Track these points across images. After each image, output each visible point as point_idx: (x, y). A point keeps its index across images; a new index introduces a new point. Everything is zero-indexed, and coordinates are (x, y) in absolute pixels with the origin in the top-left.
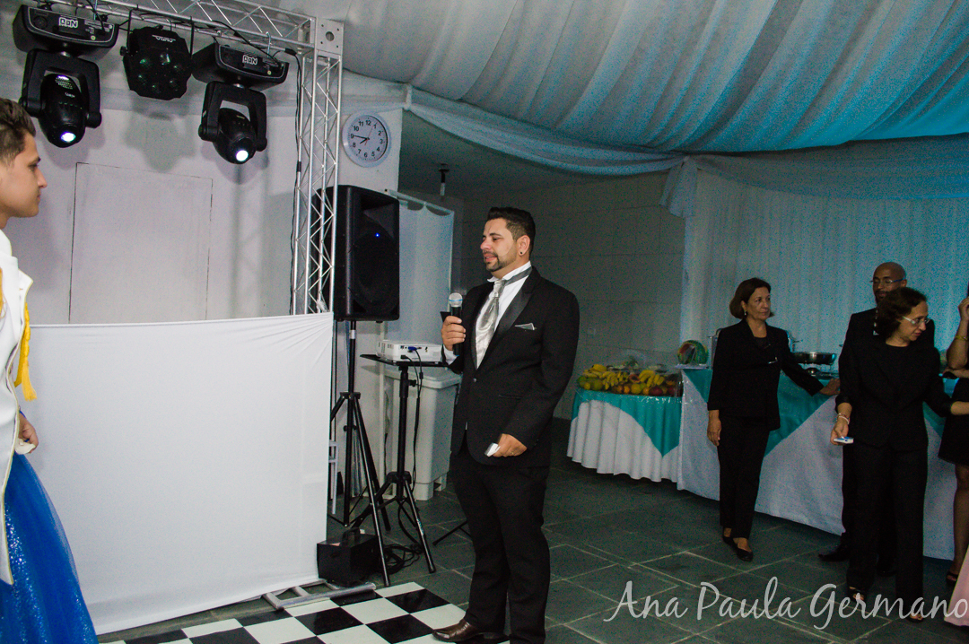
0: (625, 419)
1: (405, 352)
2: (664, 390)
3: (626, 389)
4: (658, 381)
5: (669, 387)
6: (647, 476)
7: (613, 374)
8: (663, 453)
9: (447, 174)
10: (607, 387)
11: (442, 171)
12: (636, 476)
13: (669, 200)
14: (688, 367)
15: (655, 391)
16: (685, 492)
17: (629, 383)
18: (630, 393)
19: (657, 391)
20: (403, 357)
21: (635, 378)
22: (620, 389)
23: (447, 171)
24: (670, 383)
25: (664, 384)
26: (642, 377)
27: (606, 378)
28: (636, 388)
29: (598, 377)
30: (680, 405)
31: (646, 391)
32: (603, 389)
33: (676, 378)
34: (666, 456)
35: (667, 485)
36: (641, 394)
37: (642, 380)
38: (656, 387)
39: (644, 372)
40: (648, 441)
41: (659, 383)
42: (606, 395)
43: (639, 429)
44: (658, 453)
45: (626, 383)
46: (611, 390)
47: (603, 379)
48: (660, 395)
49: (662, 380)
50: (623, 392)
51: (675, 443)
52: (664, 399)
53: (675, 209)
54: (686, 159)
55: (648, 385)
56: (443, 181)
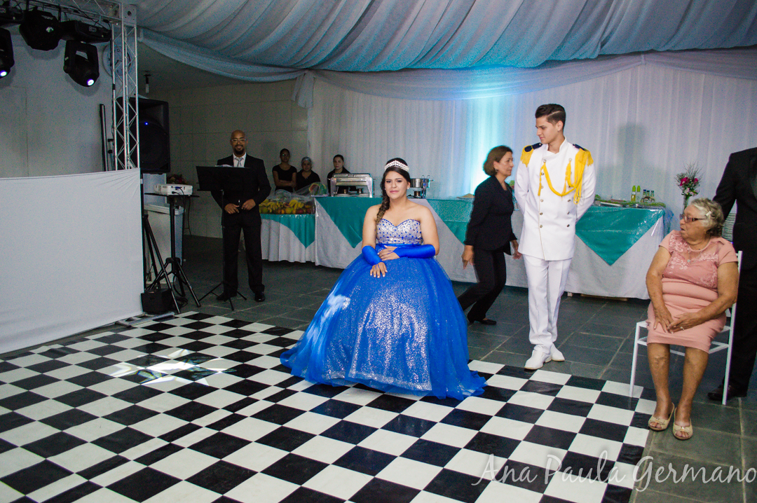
0: (283, 228)
1: (174, 190)
2: (305, 211)
3: (283, 212)
4: (301, 206)
5: (306, 209)
6: (297, 260)
7: (273, 203)
8: (306, 247)
9: (149, 77)
10: (271, 211)
11: (146, 76)
12: (292, 260)
13: (297, 97)
14: (318, 196)
15: (299, 212)
16: (320, 267)
17: (284, 208)
18: (285, 213)
19: (301, 211)
20: (173, 193)
21: (287, 204)
22: (279, 212)
23: (149, 75)
24: (307, 206)
25: (304, 207)
26: (291, 204)
27: (270, 206)
28: (288, 210)
29: (264, 206)
30: (314, 217)
31: (294, 212)
32: (268, 212)
33: (311, 204)
34: (307, 248)
35: (310, 264)
36: (291, 213)
37: (292, 206)
38: (300, 209)
39: (292, 201)
40: (297, 240)
41: (301, 207)
42: (272, 216)
43: (292, 234)
44: (303, 246)
45: (282, 208)
46: (274, 212)
47: (268, 207)
48: (302, 213)
49: (303, 205)
50: (281, 213)
51: (312, 239)
52: (305, 216)
53: (301, 103)
54: (306, 72)
55: (295, 208)
56: (147, 82)
